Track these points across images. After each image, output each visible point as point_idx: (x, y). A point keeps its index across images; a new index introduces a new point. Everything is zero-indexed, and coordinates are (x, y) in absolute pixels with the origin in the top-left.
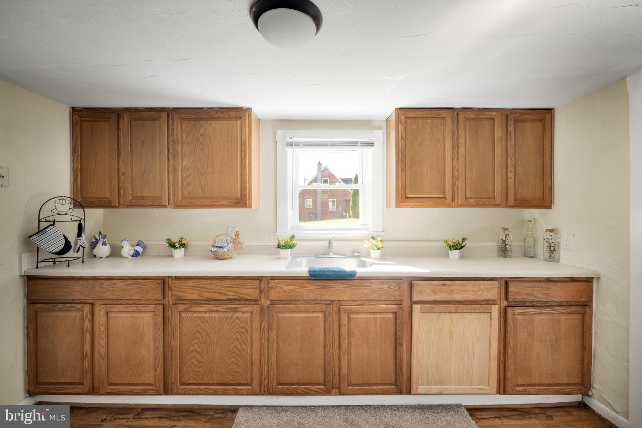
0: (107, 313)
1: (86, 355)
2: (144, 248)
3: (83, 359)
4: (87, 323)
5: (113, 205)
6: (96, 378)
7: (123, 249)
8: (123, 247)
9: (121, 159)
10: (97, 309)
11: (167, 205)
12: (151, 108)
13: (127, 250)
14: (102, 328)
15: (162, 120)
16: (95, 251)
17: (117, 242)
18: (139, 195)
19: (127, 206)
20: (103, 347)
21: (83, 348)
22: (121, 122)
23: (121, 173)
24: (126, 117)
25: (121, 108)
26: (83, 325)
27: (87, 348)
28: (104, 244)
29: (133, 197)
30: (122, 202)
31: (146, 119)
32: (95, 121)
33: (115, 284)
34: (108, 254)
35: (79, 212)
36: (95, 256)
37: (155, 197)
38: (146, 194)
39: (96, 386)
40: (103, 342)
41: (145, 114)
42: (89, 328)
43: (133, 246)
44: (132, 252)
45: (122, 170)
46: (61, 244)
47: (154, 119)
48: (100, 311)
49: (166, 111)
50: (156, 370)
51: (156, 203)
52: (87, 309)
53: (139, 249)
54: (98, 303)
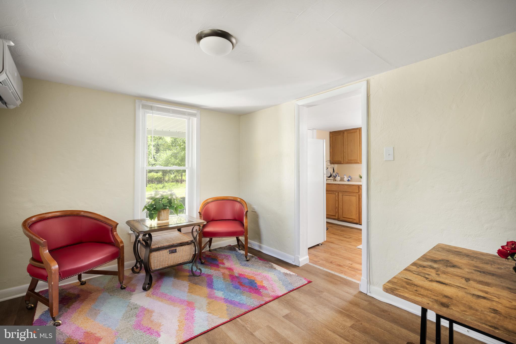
0: (342, 195)
1: (337, 207)
2: (351, 178)
3: (336, 208)
4: (337, 198)
5: (342, 163)
6: (339, 215)
7: (345, 178)
8: (344, 178)
9: (344, 147)
10: (339, 194)
11: (359, 162)
12: (353, 129)
13: (346, 179)
14: (341, 200)
15: (357, 132)
16: (336, 179)
17: (342, 177)
18: (350, 159)
19: (346, 163)
20: (341, 205)
21: (336, 205)
22: (344, 134)
23: (344, 152)
24: (346, 132)
25: (344, 130)
26: (336, 198)
27: (337, 205)
28: (339, 176)
29: (348, 160)
30: (344, 162)
31: (352, 133)
32: (336, 135)
33: (344, 186)
34: (339, 180)
35: (333, 165)
36: (336, 180)
37: (355, 160)
38: (352, 159)
39: (339, 218)
40: (341, 204)
41: (352, 131)
42: (337, 199)
43: (347, 178)
44: (347, 179)
45: (345, 151)
46: (330, 175)
47: (355, 132)
48: (340, 195)
49: (358, 129)
50: (356, 215)
51: (356, 162)
52: (337, 194)
53: (349, 179)
54: (340, 192)
